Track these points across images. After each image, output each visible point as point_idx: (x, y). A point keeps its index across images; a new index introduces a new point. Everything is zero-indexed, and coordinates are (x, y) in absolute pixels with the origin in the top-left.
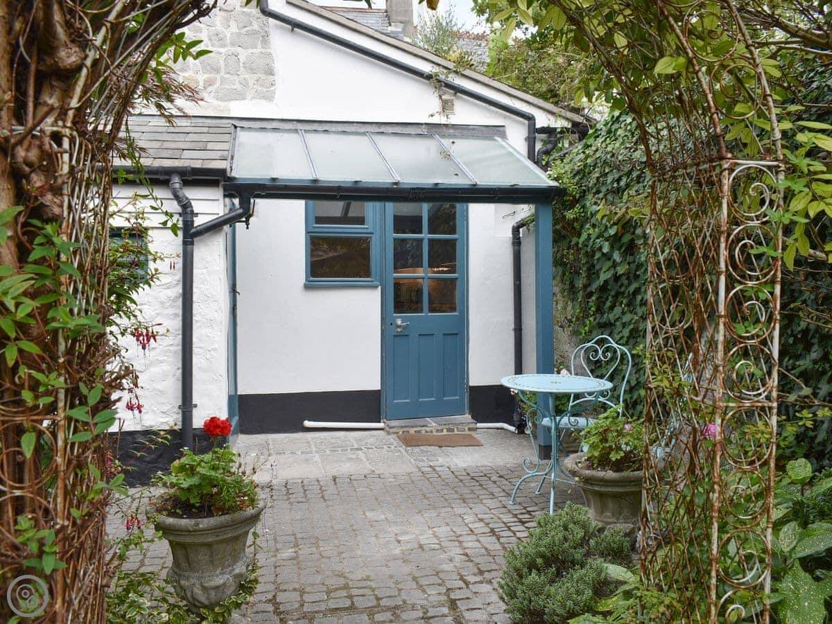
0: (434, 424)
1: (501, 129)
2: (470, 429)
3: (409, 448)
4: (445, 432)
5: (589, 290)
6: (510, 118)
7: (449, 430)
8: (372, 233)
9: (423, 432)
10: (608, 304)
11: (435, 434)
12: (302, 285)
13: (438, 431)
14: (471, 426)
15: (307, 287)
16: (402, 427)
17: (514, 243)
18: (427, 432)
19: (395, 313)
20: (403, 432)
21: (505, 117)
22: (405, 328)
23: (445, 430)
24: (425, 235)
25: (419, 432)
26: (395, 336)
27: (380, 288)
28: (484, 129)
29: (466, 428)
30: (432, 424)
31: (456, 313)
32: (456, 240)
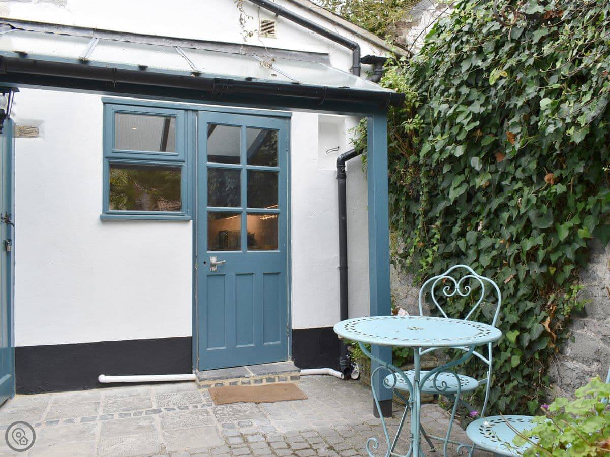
0: (252, 374)
1: (325, 57)
2: (292, 378)
3: (219, 408)
4: (265, 383)
5: (430, 215)
6: (334, 47)
7: (269, 380)
8: (184, 162)
9: (239, 384)
10: (456, 229)
11: (253, 384)
12: (98, 217)
13: (256, 381)
14: (294, 374)
15: (106, 219)
16: (215, 379)
17: (339, 177)
18: (243, 383)
19: (209, 249)
20: (216, 385)
21: (329, 45)
22: (221, 267)
23: (264, 380)
24: (244, 166)
25: (235, 383)
26: (208, 276)
27: (191, 221)
28: (307, 56)
29: (289, 377)
30: (250, 373)
31: (278, 251)
32: (277, 172)
